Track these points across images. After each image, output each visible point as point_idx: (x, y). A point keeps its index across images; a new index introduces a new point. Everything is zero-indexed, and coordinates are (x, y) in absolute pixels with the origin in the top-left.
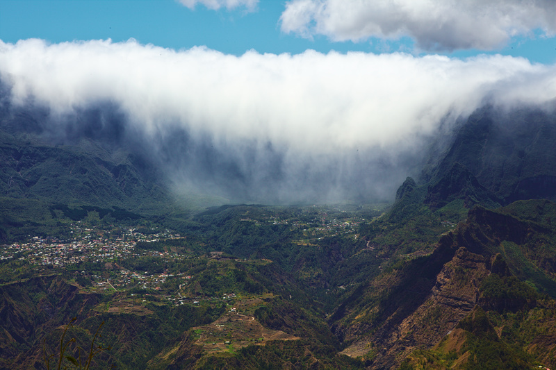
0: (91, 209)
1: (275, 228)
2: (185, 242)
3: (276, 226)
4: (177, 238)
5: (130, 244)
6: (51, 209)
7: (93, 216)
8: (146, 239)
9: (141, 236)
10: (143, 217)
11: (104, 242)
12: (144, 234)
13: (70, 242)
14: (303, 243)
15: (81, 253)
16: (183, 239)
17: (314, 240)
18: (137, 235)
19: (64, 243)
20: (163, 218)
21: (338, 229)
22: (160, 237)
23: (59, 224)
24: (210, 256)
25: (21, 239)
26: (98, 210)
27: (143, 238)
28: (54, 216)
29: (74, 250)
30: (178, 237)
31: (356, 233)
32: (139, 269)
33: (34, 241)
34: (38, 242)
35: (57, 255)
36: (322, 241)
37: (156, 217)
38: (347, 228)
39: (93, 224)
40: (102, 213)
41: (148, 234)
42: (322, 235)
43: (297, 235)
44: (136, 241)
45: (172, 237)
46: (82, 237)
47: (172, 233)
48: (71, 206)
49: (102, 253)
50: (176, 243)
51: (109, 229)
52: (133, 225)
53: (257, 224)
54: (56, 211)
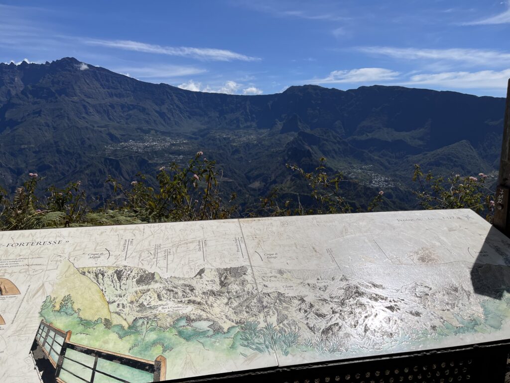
0: (152, 129)
1: (225, 138)
5: (168, 144)
6: (136, 129)
7: (153, 132)
8: (174, 142)
10: (173, 133)
12: (173, 140)
13: (144, 143)
14: (235, 144)
17: (239, 143)
18: (170, 140)
19: (142, 143)
20: (180, 134)
21: (249, 139)
22: (180, 141)
23: (140, 135)
25: (125, 141)
26: (155, 130)
28: (138, 132)
30: (187, 141)
31: (255, 141)
32: (172, 153)
34: (131, 142)
36: (242, 144)
37: (178, 133)
38: (252, 139)
39: (153, 135)
40: (156, 131)
41: (175, 140)
42: (243, 141)
43: (233, 141)
44: (170, 143)
45: (184, 141)
46: (149, 141)
48: (144, 128)
49: (157, 147)
50: (186, 144)
51: (160, 138)
54: (138, 130)
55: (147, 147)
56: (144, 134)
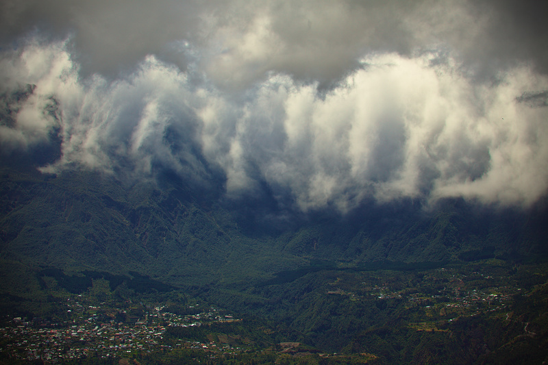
0: (97, 276)
1: (382, 304)
2: (240, 328)
3: (383, 301)
4: (229, 321)
5: (157, 330)
6: (39, 275)
7: (100, 286)
8: (181, 322)
9: (173, 318)
10: (177, 289)
11: (117, 327)
12: (178, 314)
13: (67, 326)
14: (426, 327)
15: (84, 343)
16: (237, 323)
17: (442, 322)
18: (167, 316)
19: (58, 327)
20: (206, 291)
21: (480, 304)
22: (203, 319)
23: (50, 299)
24: (279, 348)
26: (108, 277)
27: (176, 321)
28: (44, 286)
29: (73, 338)
30: (230, 319)
31: (508, 310)
33: (15, 324)
34: (22, 326)
35: (49, 345)
36: (454, 324)
37: (196, 288)
38: (495, 302)
39: (100, 298)
40: (115, 282)
41: (183, 315)
42: (455, 315)
43: (416, 315)
44: (165, 325)
45: (221, 320)
46: (85, 318)
47: (221, 314)
48: (68, 271)
49: (114, 343)
50: (226, 329)
51: (125, 307)
52: (162, 301)
53: (353, 298)
54: (46, 279)
55: (75, 342)
56: (69, 295)
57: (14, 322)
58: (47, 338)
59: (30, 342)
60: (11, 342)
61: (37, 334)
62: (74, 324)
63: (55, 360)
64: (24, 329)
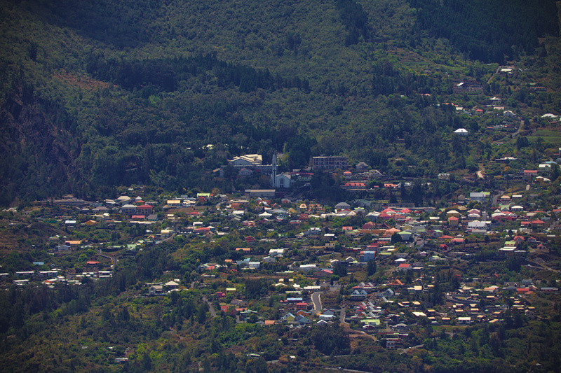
28: (359, 28)
33: (236, 182)
35: (374, 269)
55: (483, 258)
56: (462, 65)
57: (232, 172)
58: (366, 240)
59: (296, 255)
60: (218, 254)
61: (327, 224)
62: (478, 185)
63: (396, 332)
64: (275, 200)
